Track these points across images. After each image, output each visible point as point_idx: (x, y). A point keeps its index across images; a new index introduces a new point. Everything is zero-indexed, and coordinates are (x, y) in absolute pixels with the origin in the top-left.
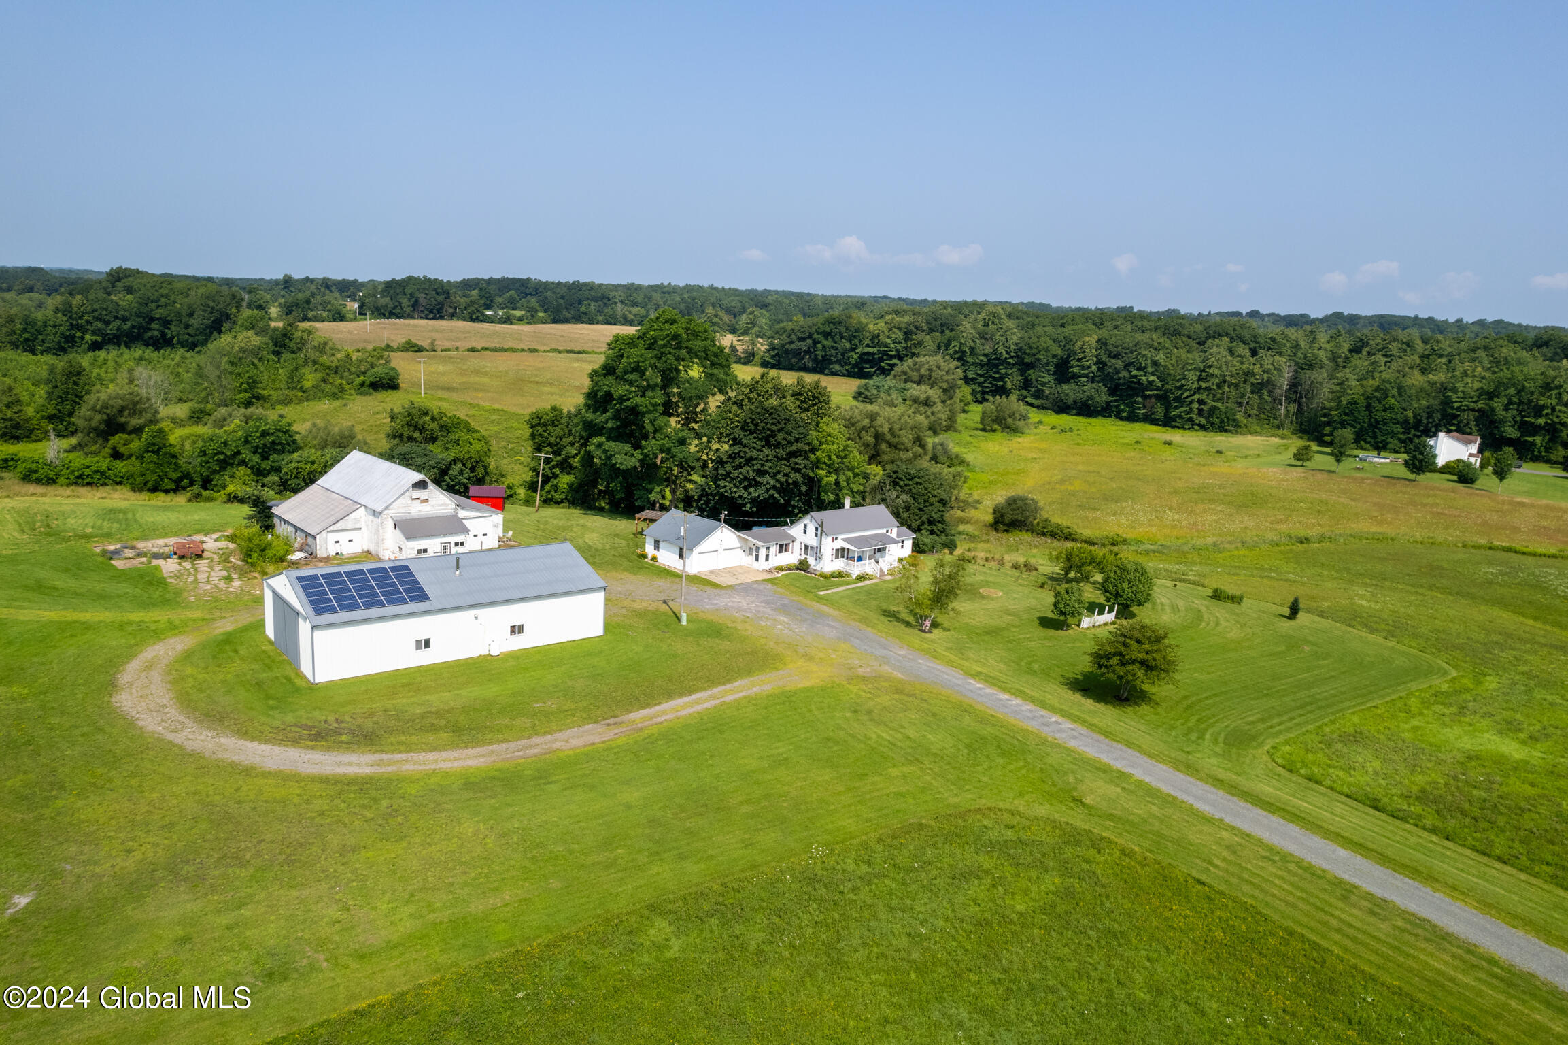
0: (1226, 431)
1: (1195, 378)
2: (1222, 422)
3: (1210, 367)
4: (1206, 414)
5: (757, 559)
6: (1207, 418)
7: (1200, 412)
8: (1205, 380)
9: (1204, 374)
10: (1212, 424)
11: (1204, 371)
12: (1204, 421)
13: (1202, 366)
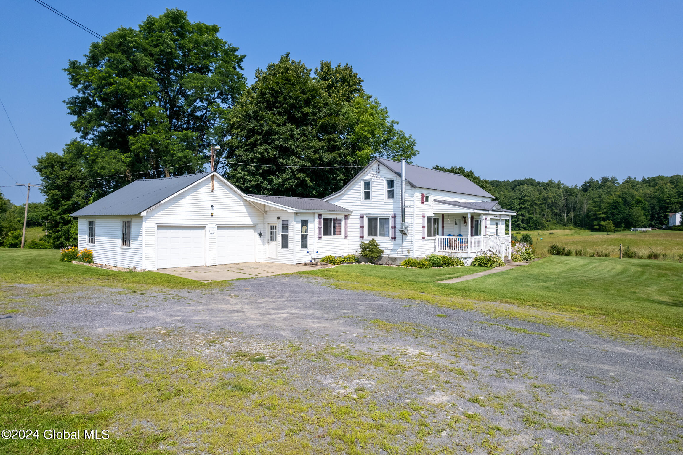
0: (538, 229)
1: (518, 203)
2: (536, 225)
3: (524, 197)
4: (525, 221)
5: (285, 244)
6: (527, 224)
7: (522, 221)
8: (523, 203)
9: (522, 200)
10: (530, 227)
11: (521, 199)
12: (525, 226)
13: (520, 196)
